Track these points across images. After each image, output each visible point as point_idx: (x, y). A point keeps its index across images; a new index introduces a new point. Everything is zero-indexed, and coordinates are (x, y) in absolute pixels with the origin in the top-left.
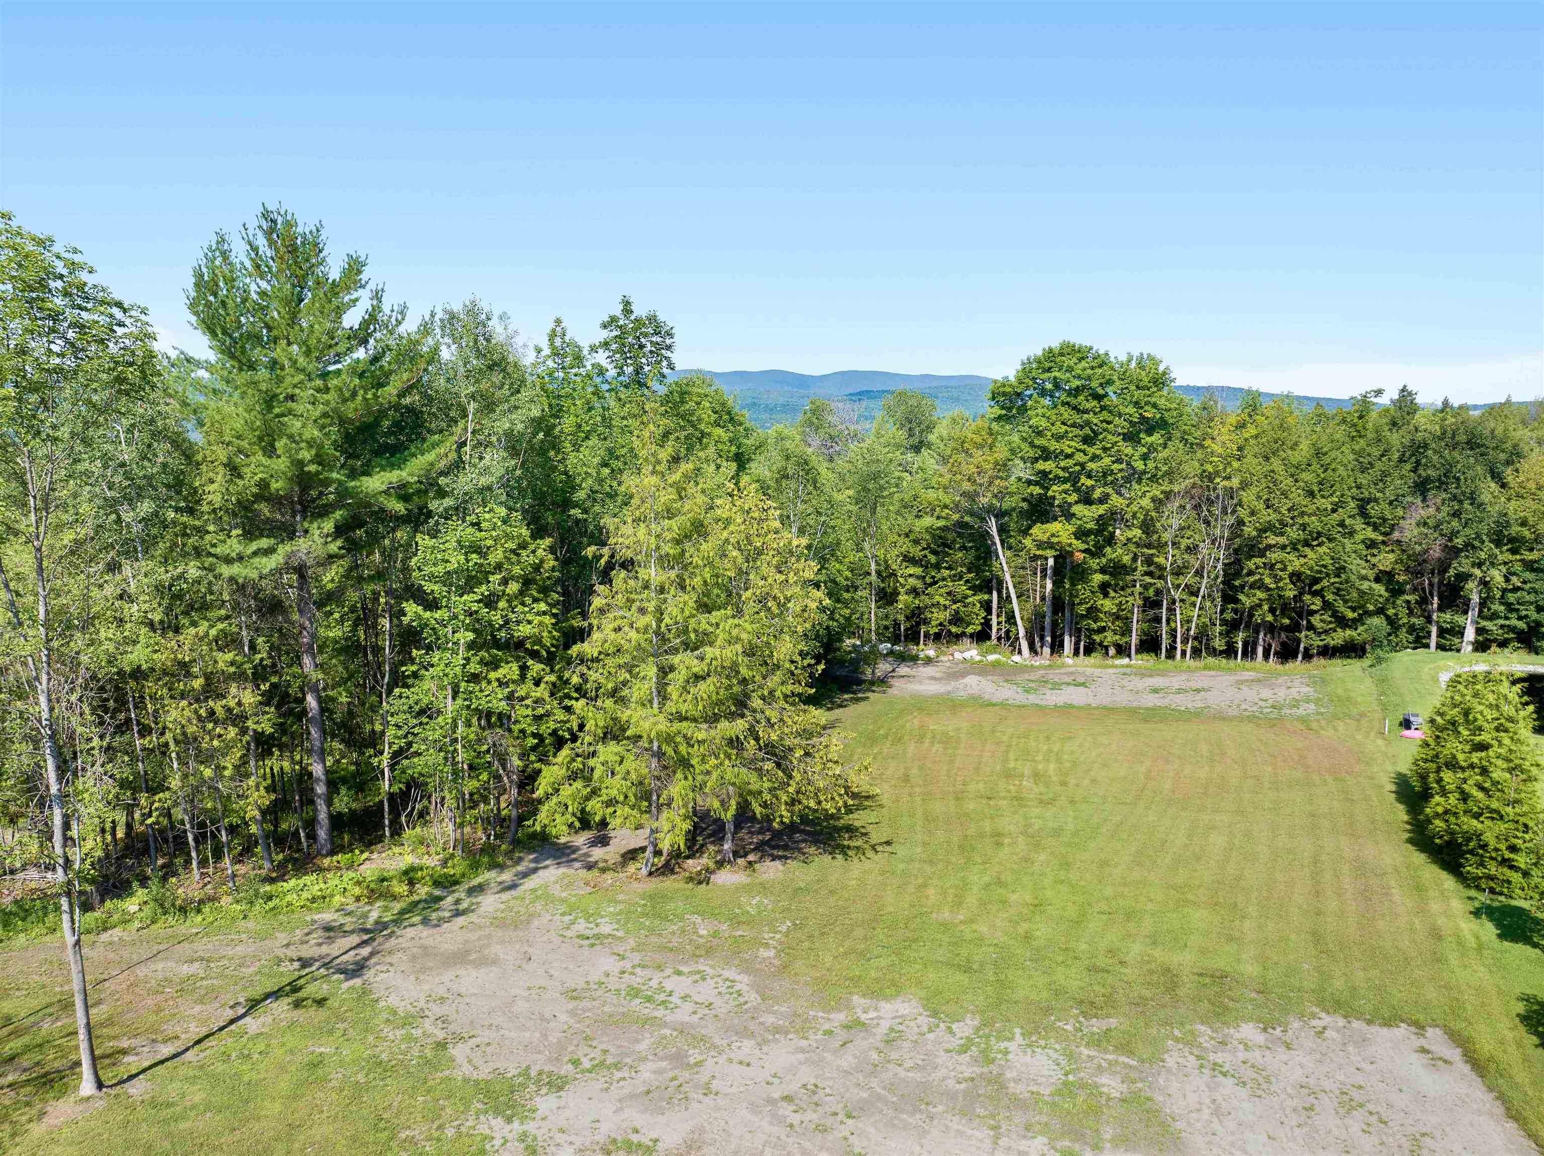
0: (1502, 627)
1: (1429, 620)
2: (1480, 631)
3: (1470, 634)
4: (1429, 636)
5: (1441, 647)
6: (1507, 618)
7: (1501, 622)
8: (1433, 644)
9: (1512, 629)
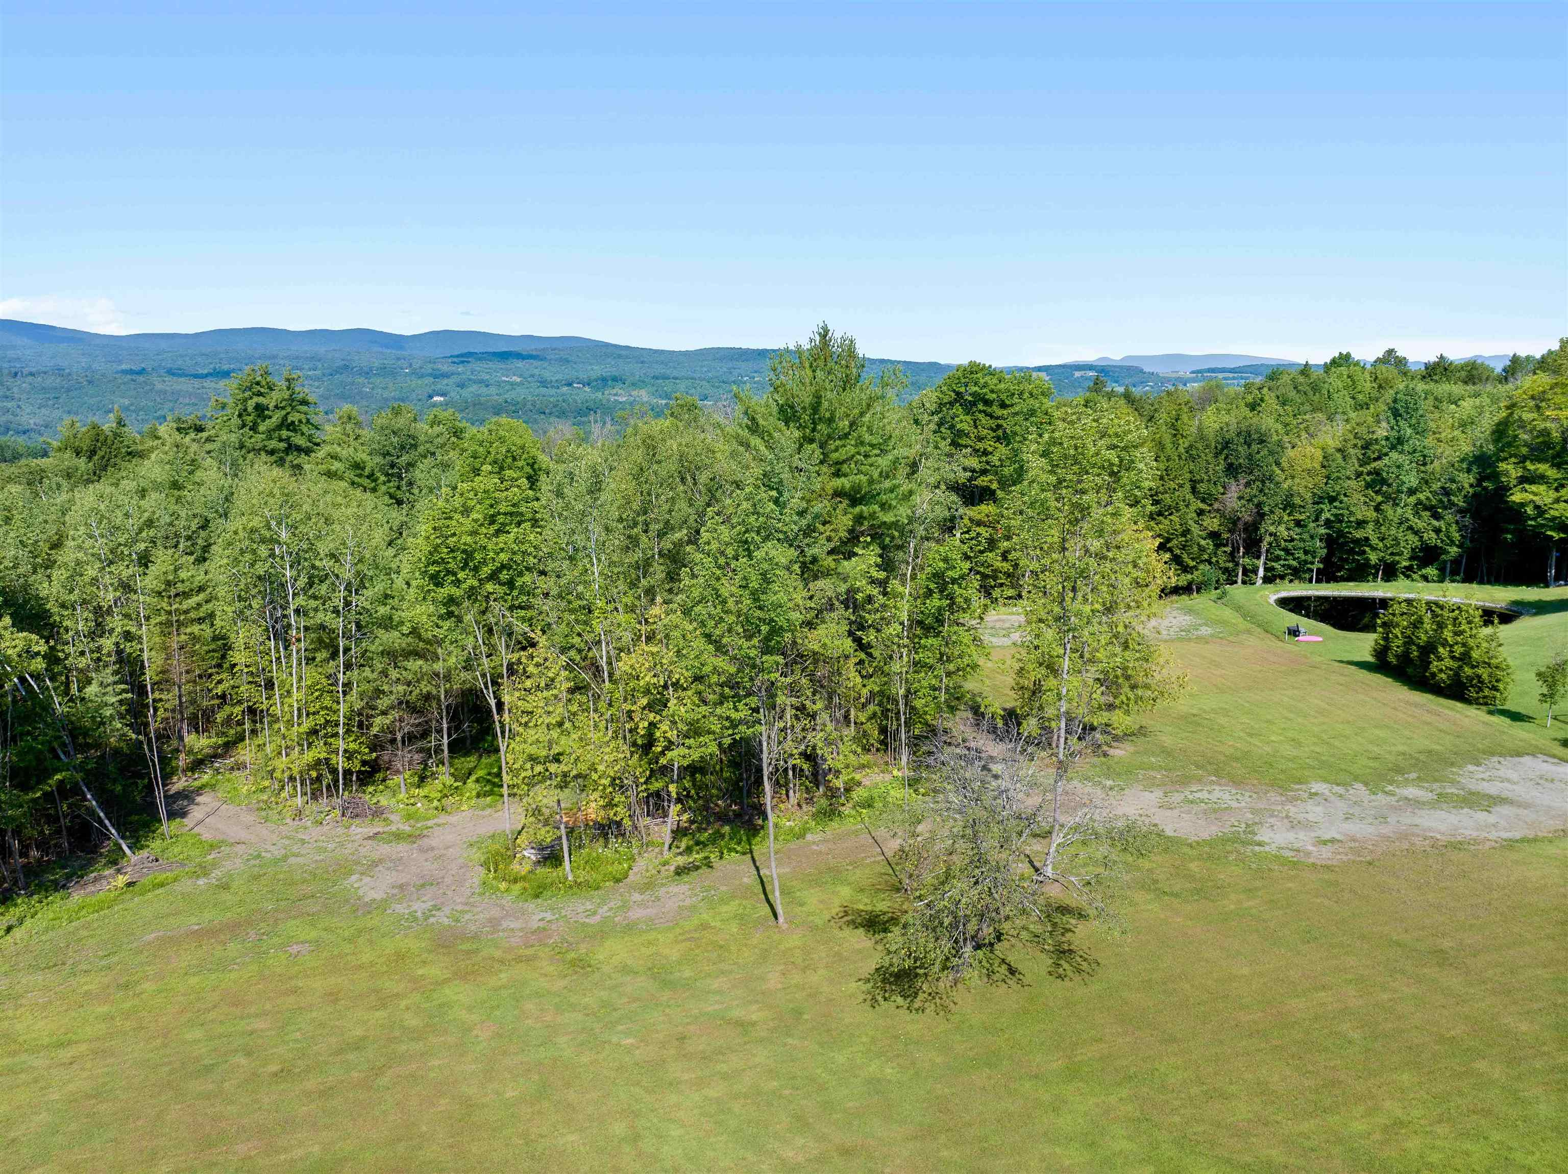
0: (1283, 566)
1: (1237, 564)
2: (1266, 569)
3: (1261, 573)
4: (1237, 576)
5: (1244, 582)
6: (1285, 560)
7: (1282, 562)
8: (1240, 581)
9: (1289, 567)
